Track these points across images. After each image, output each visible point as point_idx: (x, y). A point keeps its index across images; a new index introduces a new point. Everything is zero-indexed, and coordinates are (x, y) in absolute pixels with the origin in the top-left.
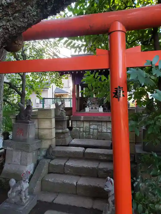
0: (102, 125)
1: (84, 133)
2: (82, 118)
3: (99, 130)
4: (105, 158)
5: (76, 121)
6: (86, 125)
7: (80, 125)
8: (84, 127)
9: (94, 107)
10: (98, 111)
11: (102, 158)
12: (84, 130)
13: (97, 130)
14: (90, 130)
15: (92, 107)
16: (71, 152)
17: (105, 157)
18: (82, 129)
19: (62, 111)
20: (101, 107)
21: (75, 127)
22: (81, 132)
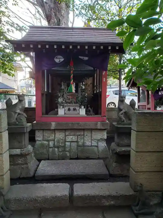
0: (84, 135)
1: (56, 149)
2: (53, 125)
3: (80, 143)
4: (112, 203)
5: (43, 130)
6: (60, 136)
7: (49, 137)
8: (56, 140)
9: (72, 108)
10: (79, 114)
11: (107, 204)
12: (56, 144)
13: (76, 143)
14: (65, 144)
15: (70, 107)
16: (45, 200)
17: (112, 200)
18: (51, 144)
19: (19, 114)
20: (83, 107)
21: (40, 141)
22: (50, 148)
